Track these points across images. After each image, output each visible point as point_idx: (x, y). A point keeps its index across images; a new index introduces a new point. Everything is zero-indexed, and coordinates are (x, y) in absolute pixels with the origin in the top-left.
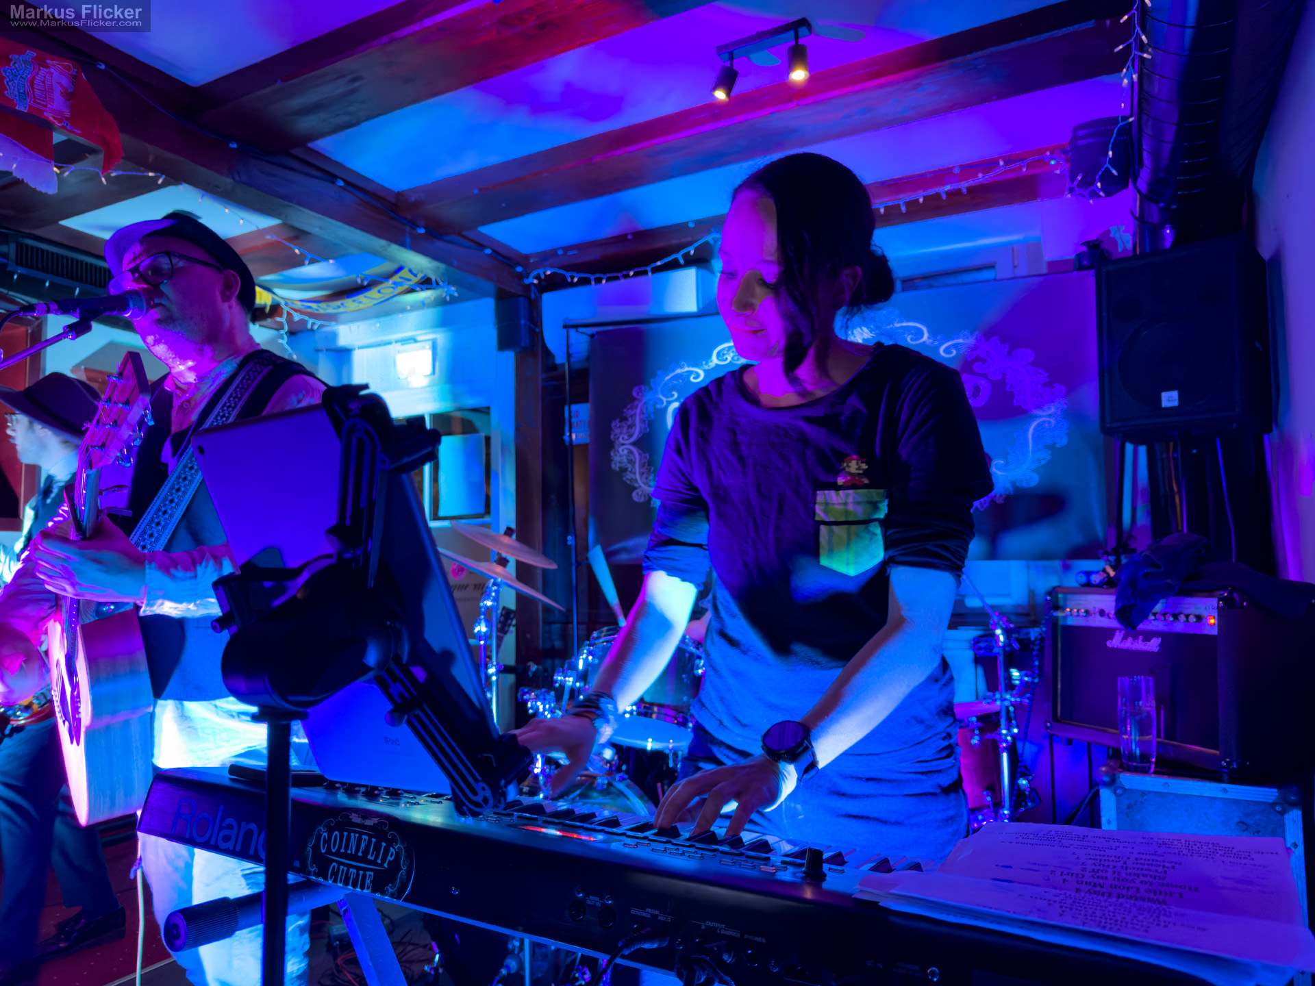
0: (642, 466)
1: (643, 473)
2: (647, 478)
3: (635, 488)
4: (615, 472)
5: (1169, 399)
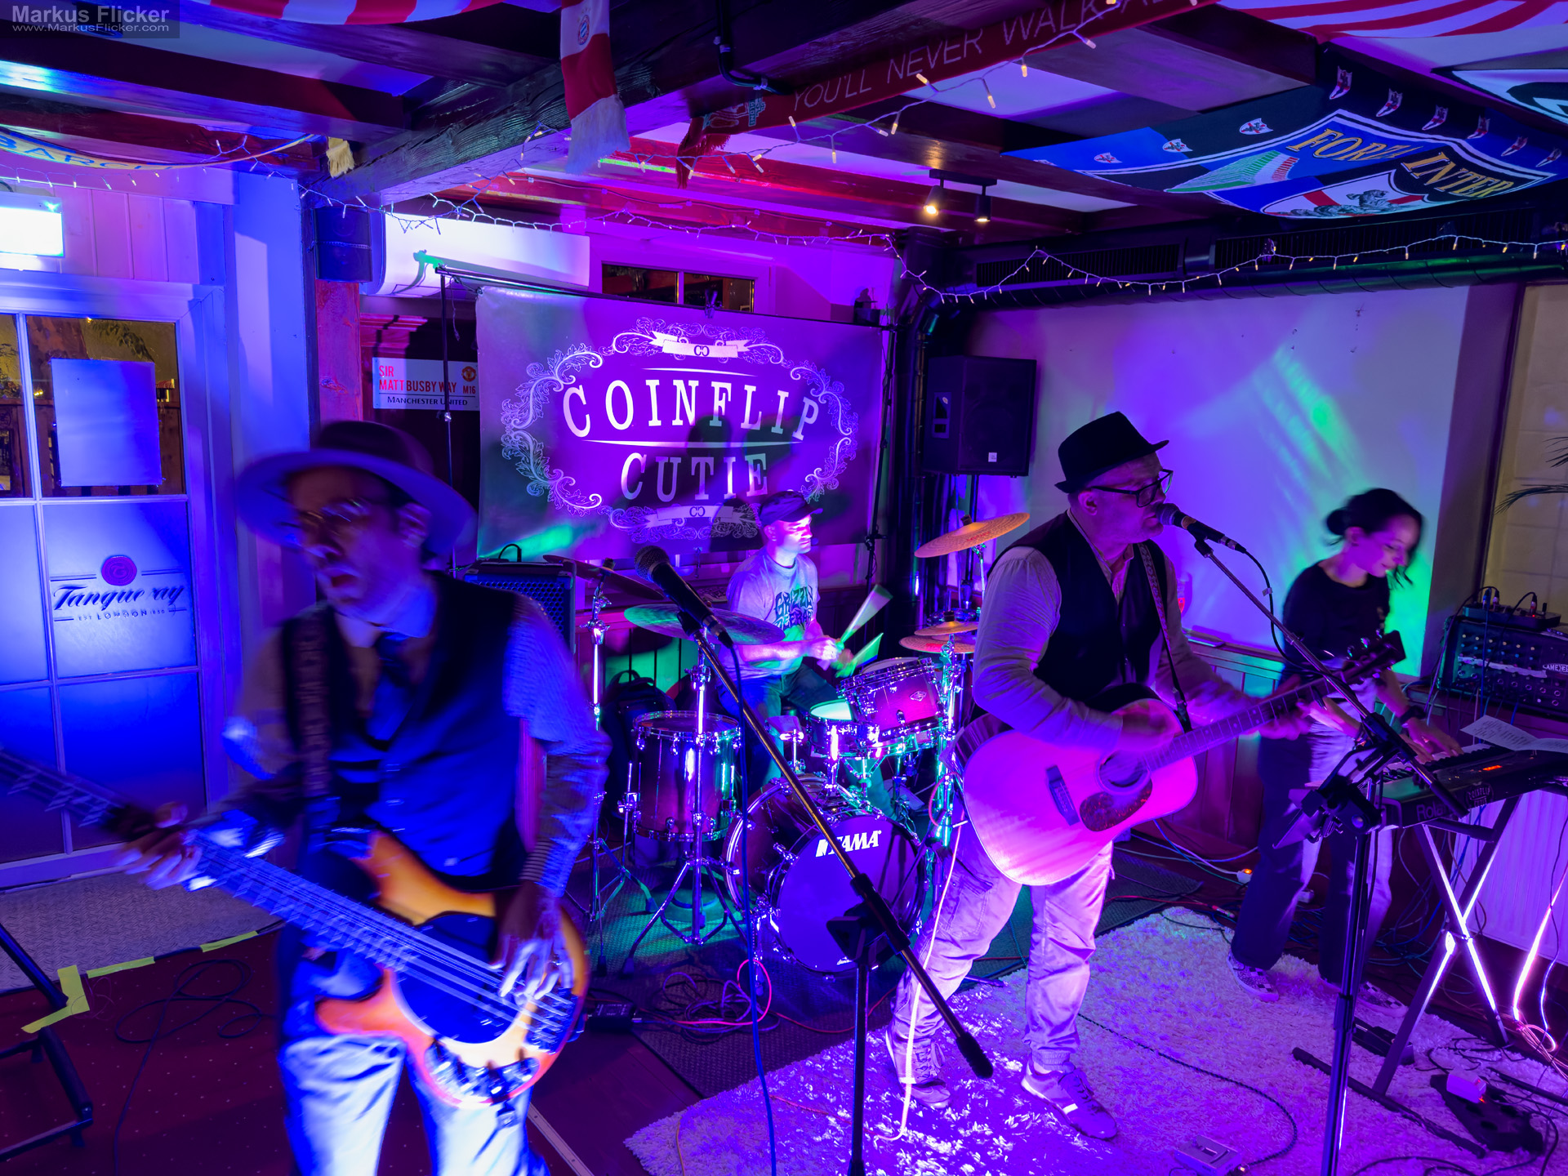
0: (537, 455)
1: (538, 464)
2: (542, 469)
3: (529, 481)
4: (504, 460)
5: (992, 457)
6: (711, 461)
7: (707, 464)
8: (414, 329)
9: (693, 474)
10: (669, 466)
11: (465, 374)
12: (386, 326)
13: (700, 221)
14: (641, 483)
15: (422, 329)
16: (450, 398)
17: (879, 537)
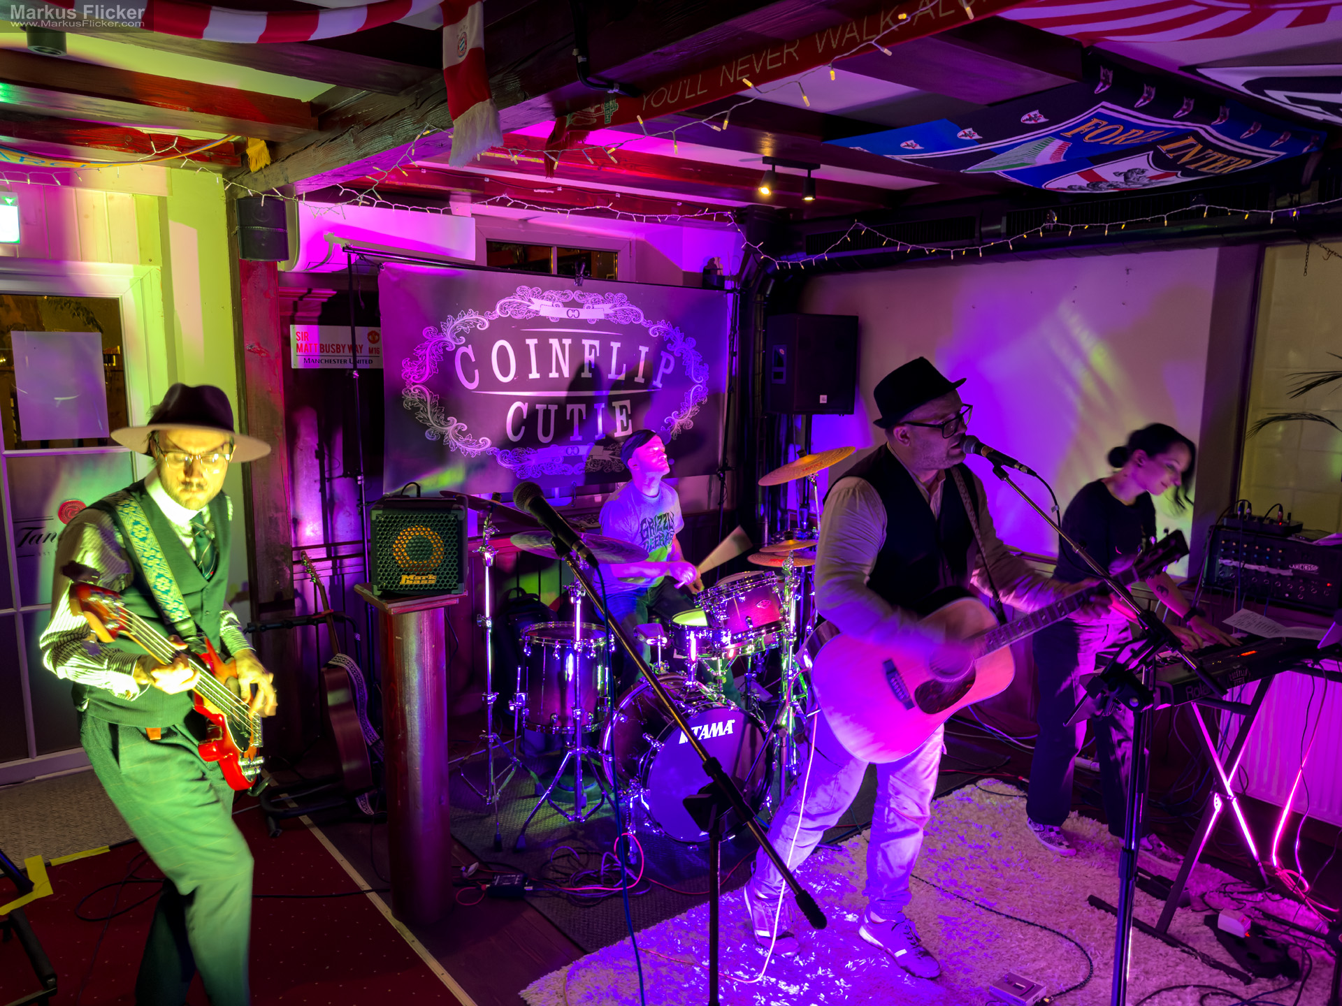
0: (433, 406)
1: (435, 413)
2: (438, 417)
3: (428, 428)
4: (406, 410)
5: (823, 399)
6: (583, 407)
7: (580, 411)
8: (325, 300)
9: (568, 418)
10: (547, 413)
11: (370, 337)
12: (301, 298)
13: (569, 203)
14: (523, 428)
15: (332, 299)
16: (358, 359)
17: (729, 469)
